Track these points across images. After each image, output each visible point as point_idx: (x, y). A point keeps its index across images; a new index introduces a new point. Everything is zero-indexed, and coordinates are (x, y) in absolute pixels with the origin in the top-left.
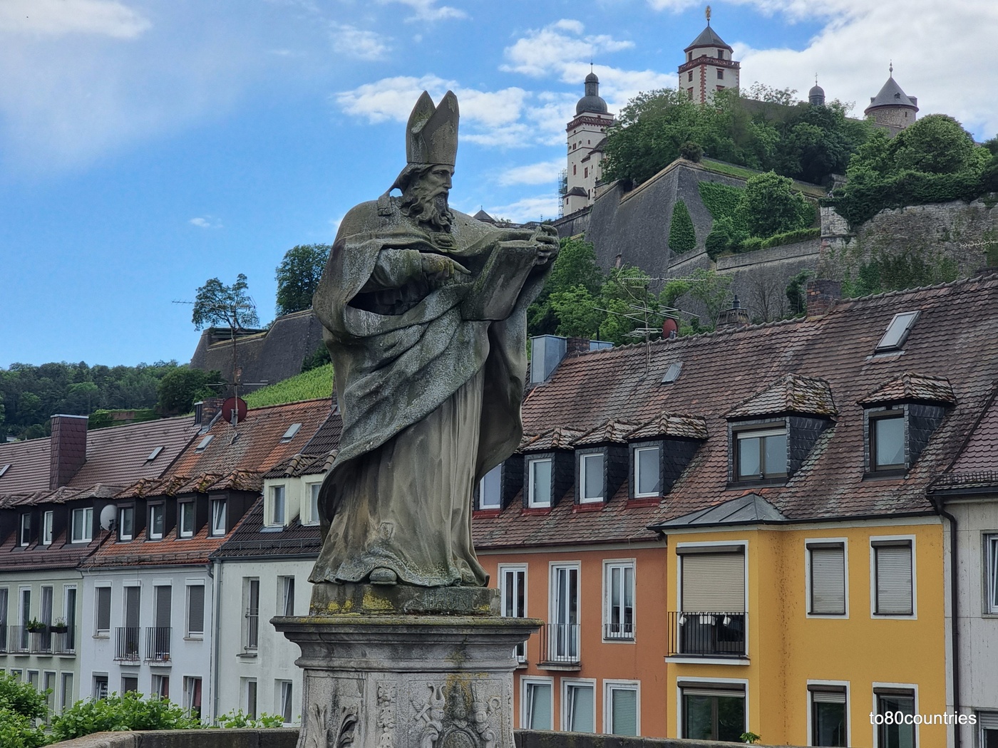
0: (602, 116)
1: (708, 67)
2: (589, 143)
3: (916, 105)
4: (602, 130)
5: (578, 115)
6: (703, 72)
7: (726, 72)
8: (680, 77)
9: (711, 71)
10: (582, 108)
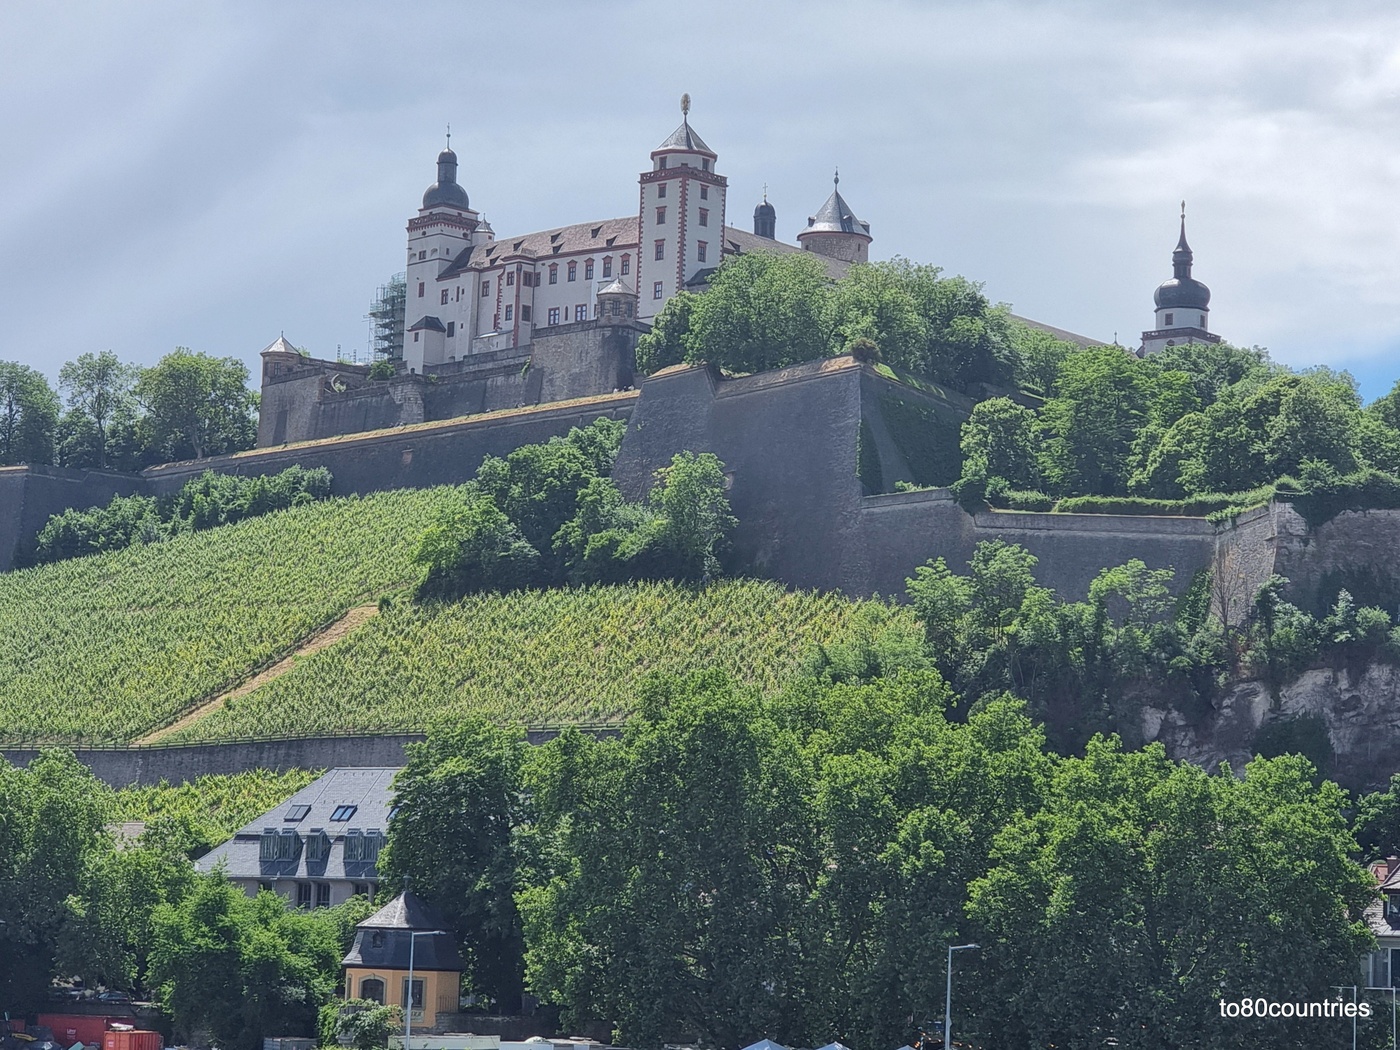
0: (465, 214)
1: (690, 182)
2: (448, 253)
3: (868, 232)
4: (465, 235)
5: (426, 208)
6: (684, 187)
7: (712, 189)
8: (642, 188)
9: (694, 187)
10: (431, 198)
